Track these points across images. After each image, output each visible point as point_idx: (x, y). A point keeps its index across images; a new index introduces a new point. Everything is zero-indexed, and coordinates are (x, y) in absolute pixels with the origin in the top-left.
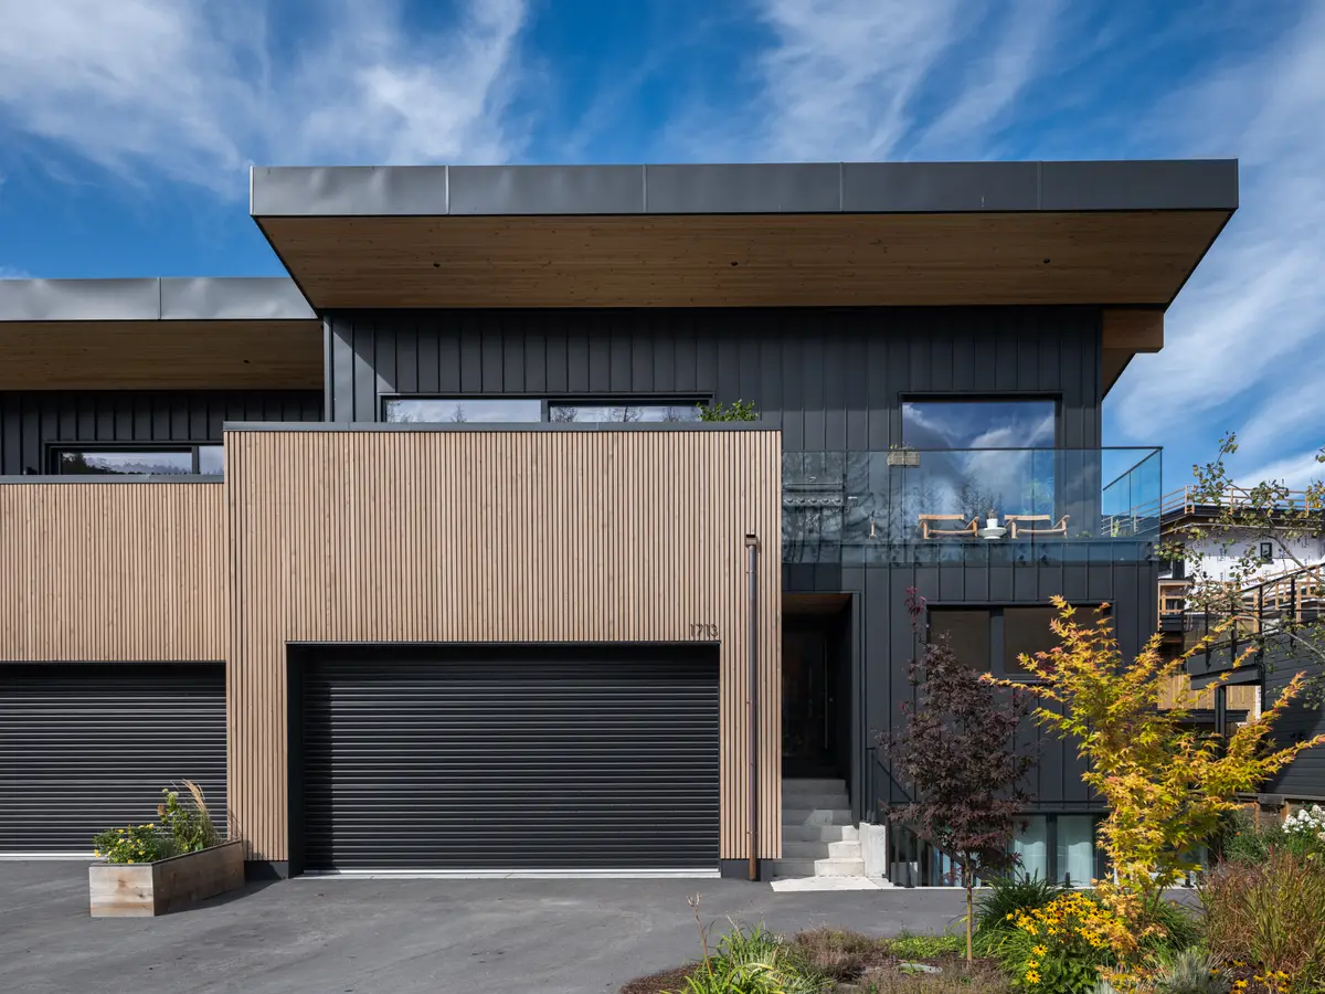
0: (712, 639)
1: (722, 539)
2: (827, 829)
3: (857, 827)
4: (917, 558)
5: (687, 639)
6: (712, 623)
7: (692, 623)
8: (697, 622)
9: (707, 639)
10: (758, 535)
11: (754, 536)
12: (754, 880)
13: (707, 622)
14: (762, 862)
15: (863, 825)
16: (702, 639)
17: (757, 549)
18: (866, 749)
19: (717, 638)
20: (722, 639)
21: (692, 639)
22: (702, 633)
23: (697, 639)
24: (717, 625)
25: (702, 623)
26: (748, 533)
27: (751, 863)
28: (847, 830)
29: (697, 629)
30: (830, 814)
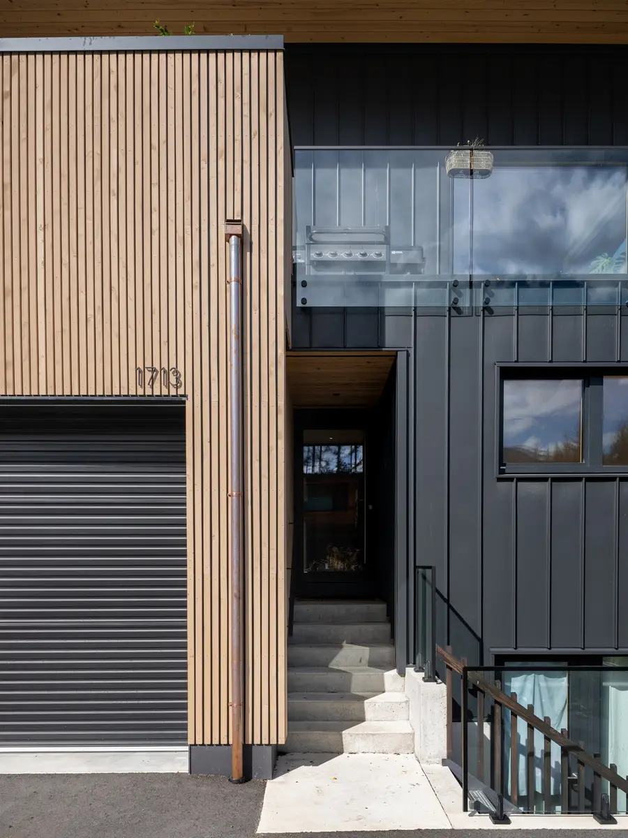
0: (173, 392)
1: (188, 227)
2: (360, 678)
3: (402, 674)
4: (487, 301)
5: (132, 392)
6: (173, 365)
7: (140, 365)
8: (148, 364)
9: (165, 392)
10: (246, 222)
11: (239, 222)
12: (240, 782)
13: (165, 365)
14: (254, 749)
15: (410, 671)
16: (157, 392)
17: (244, 243)
18: (415, 567)
19: (181, 392)
20: (189, 393)
21: (140, 392)
22: (157, 385)
23: (149, 392)
24: (181, 369)
25: (157, 366)
26: (230, 217)
27: (237, 752)
28: (391, 675)
29: (148, 375)
30: (364, 652)
